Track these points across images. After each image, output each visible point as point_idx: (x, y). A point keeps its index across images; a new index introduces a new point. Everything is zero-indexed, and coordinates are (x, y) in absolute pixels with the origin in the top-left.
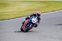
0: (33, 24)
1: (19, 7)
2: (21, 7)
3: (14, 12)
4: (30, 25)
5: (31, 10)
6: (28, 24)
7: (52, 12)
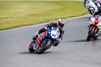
0: (53, 40)
1: (16, 10)
2: (20, 10)
3: (8, 19)
4: (47, 42)
5: (35, 15)
6: (43, 40)
7: (69, 19)
